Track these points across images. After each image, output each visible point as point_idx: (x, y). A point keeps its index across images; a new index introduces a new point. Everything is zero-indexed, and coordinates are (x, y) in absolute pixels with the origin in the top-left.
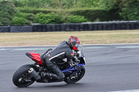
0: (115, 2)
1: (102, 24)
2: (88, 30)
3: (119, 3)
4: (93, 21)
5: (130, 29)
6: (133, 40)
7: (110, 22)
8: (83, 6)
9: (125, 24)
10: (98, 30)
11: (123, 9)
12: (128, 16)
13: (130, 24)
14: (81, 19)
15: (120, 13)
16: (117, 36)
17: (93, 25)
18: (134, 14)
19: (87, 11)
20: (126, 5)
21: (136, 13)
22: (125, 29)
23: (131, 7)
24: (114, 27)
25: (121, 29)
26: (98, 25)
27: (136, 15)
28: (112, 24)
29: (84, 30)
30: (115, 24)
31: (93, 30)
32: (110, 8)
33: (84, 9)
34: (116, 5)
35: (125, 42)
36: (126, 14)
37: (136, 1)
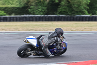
0: (26, 1)
1: (16, 17)
2: (7, 21)
3: (28, 2)
4: (10, 15)
5: (36, 21)
6: (38, 29)
7: (22, 16)
8: (3, 4)
9: (32, 17)
10: (13, 21)
11: (32, 7)
12: (35, 12)
13: (36, 18)
14: (2, 14)
15: (29, 10)
16: (27, 26)
17: (10, 17)
18: (38, 11)
19: (6, 8)
20: (33, 4)
21: (40, 10)
22: (33, 21)
23: (37, 5)
25: (30, 20)
26: (13, 17)
27: (40, 11)
28: (23, 17)
29: (4, 21)
30: (26, 17)
31: (10, 21)
32: (23, 6)
33: (4, 6)
34: (27, 4)
35: (32, 30)
36: (33, 11)
37: (40, 2)
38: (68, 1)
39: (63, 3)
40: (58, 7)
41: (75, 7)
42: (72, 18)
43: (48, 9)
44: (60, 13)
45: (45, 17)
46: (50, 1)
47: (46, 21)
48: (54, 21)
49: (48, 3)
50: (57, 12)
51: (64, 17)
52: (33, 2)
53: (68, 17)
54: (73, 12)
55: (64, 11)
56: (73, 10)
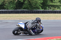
0: (2, 1)
3: (4, 2)
5: (9, 13)
6: (10, 18)
9: (6, 11)
11: (6, 5)
12: (8, 8)
13: (9, 11)
15: (5, 6)
16: (3, 16)
18: (10, 7)
20: (7, 3)
22: (7, 13)
24: (2, 13)
25: (5, 13)
30: (2, 11)
34: (3, 3)
36: (7, 7)
37: (12, 1)
38: (29, 1)
39: (26, 2)
40: (23, 5)
41: (33, 5)
42: (32, 12)
43: (16, 6)
44: (24, 8)
45: (15, 11)
46: (17, 1)
47: (15, 13)
48: (21, 13)
49: (17, 3)
50: (22, 8)
51: (27, 11)
52: (7, 2)
53: (29, 11)
54: (32, 8)
55: (27, 8)
56: (32, 7)
